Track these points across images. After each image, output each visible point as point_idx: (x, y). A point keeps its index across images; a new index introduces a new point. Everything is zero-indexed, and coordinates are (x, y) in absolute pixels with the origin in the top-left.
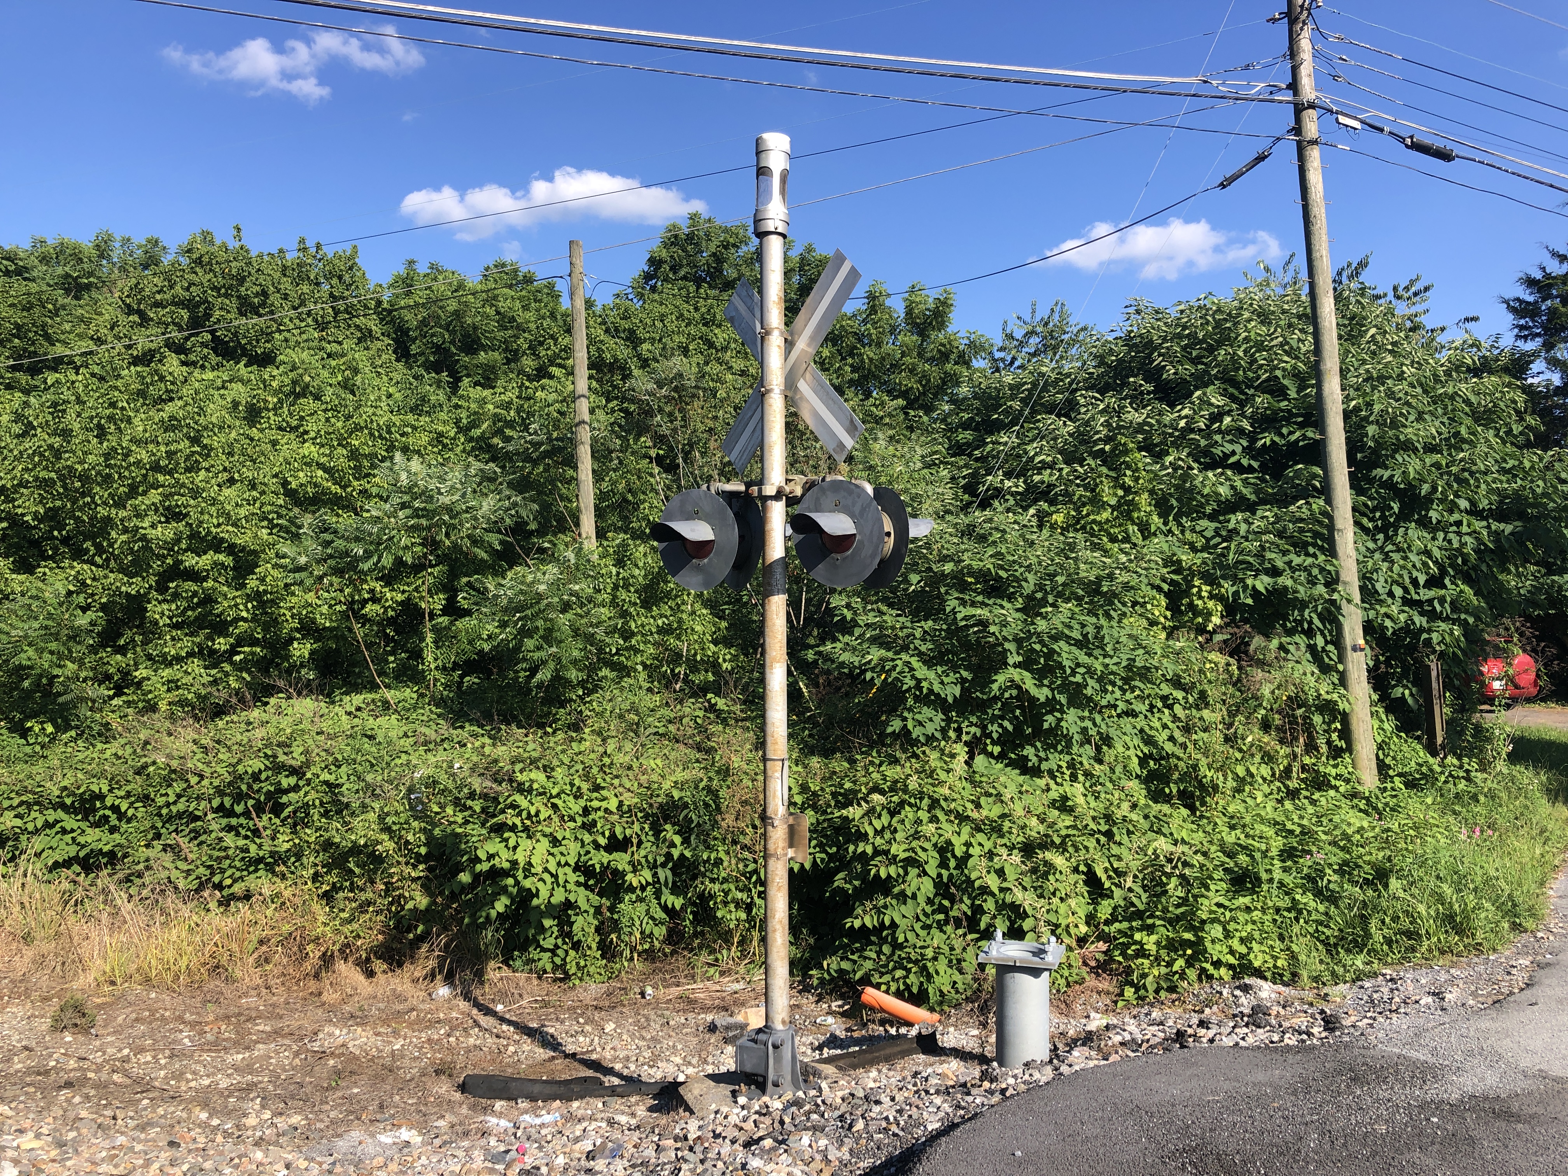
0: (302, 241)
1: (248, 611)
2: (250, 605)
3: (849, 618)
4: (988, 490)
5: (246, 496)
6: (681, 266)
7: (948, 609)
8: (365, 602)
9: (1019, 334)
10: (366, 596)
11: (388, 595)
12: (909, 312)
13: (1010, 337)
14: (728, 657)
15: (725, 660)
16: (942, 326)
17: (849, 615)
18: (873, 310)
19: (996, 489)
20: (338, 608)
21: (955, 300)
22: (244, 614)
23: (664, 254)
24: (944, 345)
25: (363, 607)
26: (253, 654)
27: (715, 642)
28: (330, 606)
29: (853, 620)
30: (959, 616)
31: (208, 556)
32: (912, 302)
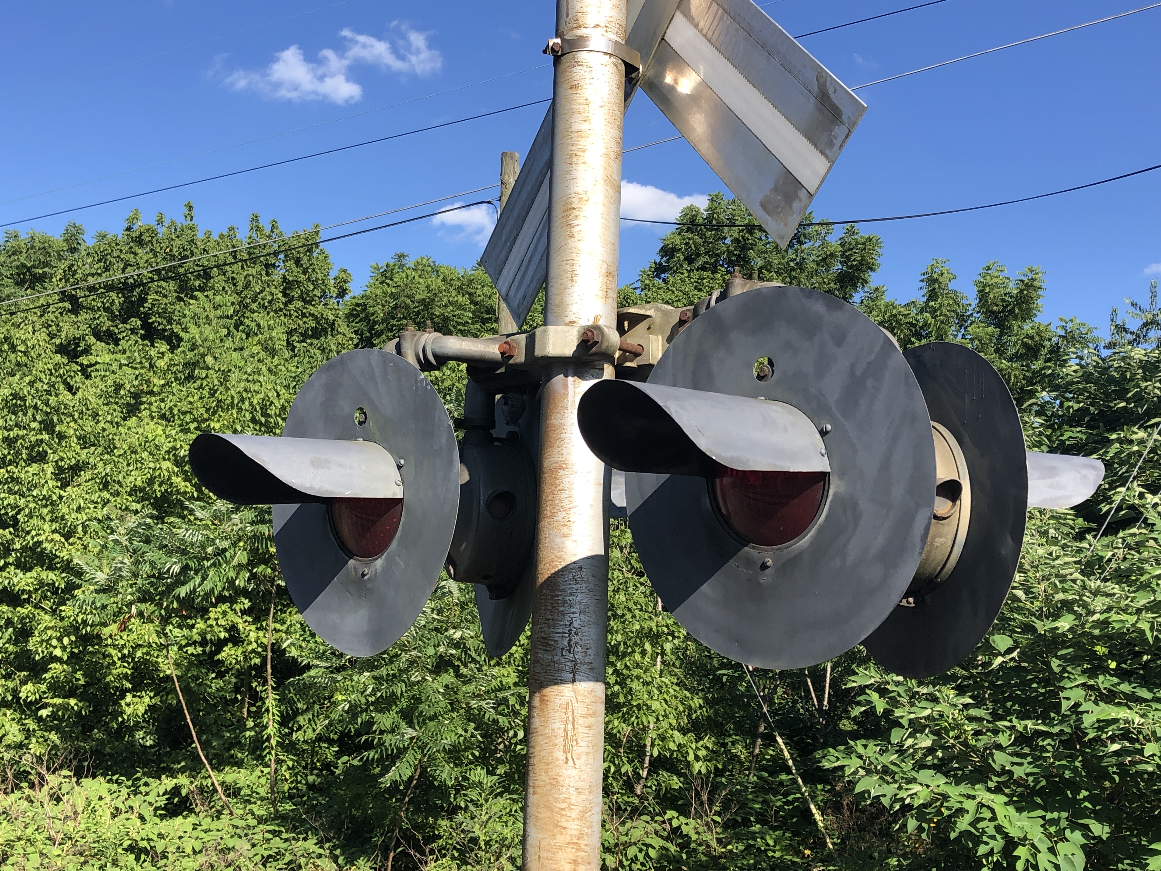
0: (255, 219)
1: (64, 648)
2: (66, 641)
3: (880, 710)
4: (1119, 509)
5: (94, 497)
6: (698, 255)
7: (1065, 705)
8: (220, 644)
9: (1134, 324)
10: (223, 635)
11: (253, 636)
12: (983, 296)
13: (1122, 329)
14: (702, 753)
15: (697, 758)
16: (1027, 314)
17: (880, 705)
18: (933, 295)
19: (1132, 507)
20: (191, 650)
21: (1043, 280)
22: (58, 652)
23: (678, 240)
24: (1032, 338)
25: (219, 651)
26: (65, 708)
27: (684, 731)
28: (181, 648)
29: (887, 713)
30: (1088, 721)
31: (34, 574)
32: (985, 285)
